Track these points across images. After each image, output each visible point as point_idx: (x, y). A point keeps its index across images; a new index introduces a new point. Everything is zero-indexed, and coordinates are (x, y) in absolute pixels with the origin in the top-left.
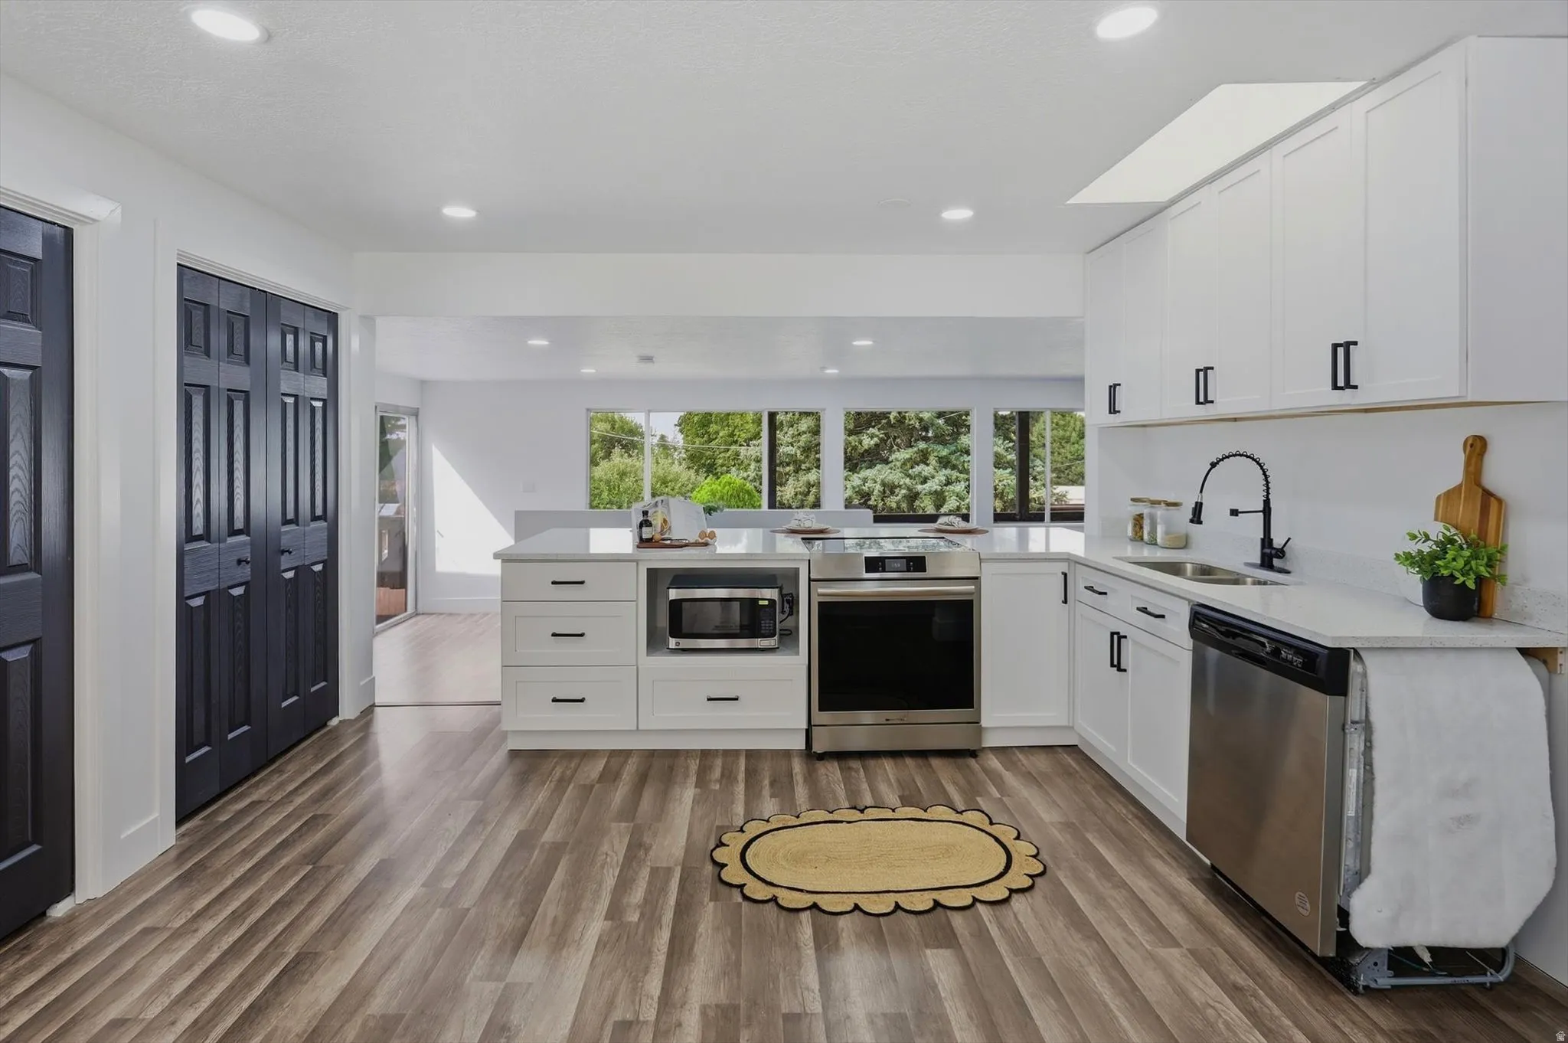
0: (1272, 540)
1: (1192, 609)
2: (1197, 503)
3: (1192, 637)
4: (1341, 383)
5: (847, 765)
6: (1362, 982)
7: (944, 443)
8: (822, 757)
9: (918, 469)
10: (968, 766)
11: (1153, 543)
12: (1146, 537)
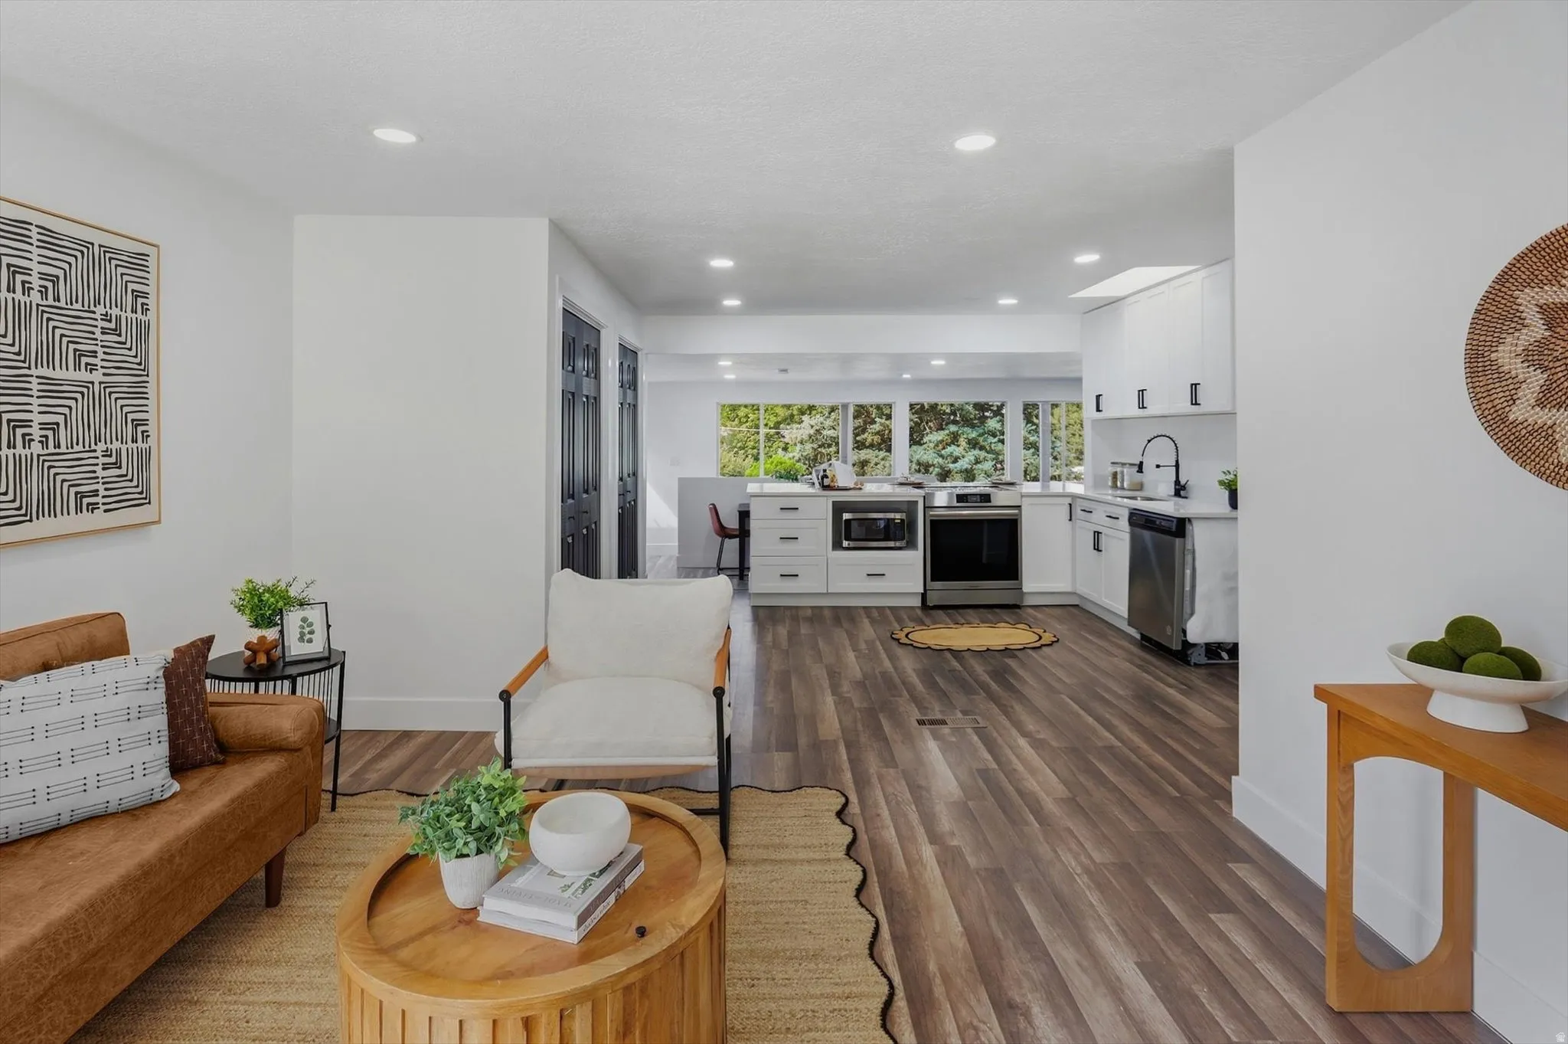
0: (1180, 481)
1: (1129, 511)
2: (1140, 463)
3: (1130, 526)
4: (1194, 402)
6: (1193, 661)
7: (973, 426)
8: (931, 609)
11: (1123, 488)
12: (1119, 485)
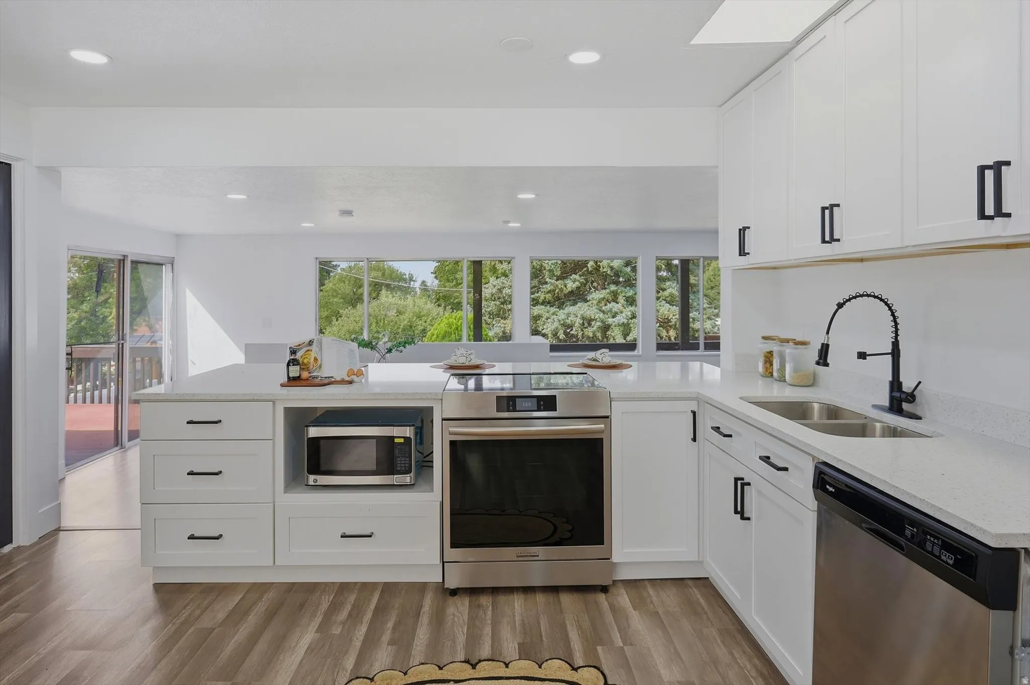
0: (901, 383)
1: (816, 467)
2: (823, 344)
3: (816, 500)
4: (990, 210)
5: (477, 603)
8: (454, 592)
9: (609, 306)
10: (597, 603)
11: (782, 379)
12: (775, 374)
